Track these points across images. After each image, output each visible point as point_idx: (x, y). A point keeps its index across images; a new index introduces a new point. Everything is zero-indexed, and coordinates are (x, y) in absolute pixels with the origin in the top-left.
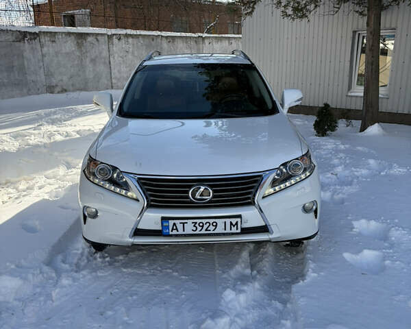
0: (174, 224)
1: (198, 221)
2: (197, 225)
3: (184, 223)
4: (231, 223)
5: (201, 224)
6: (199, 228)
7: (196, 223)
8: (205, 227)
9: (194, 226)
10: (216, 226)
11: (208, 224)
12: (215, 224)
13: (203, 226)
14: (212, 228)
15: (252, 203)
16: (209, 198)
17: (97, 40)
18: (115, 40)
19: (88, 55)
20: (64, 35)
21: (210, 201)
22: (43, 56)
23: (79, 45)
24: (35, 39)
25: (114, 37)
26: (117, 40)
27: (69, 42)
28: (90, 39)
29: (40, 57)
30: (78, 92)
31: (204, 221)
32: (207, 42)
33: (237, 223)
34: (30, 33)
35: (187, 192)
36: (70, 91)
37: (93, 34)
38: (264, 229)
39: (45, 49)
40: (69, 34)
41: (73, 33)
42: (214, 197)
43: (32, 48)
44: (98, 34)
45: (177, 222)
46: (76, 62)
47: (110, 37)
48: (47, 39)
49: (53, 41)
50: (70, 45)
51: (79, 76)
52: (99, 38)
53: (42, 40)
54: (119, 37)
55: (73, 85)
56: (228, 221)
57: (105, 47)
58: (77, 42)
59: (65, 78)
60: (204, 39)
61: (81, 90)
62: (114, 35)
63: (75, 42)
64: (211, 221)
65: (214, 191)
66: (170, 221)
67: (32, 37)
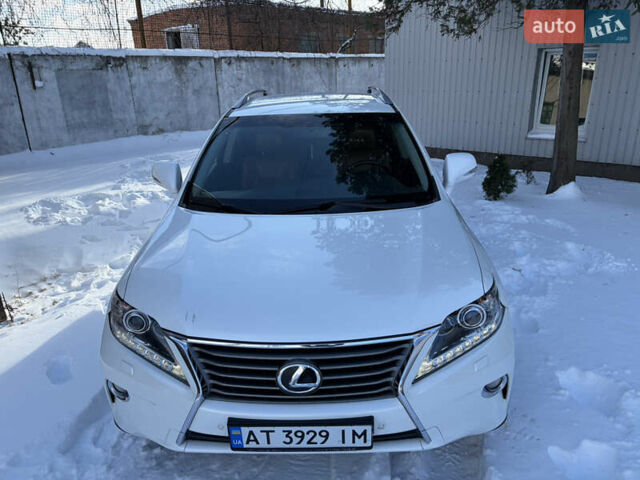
0: (251, 433)
1: (294, 429)
2: (292, 435)
3: (268, 432)
4: (354, 433)
5: (299, 434)
6: (297, 440)
7: (290, 432)
8: (307, 438)
9: (287, 436)
10: (327, 437)
11: (312, 434)
12: (324, 434)
13: (302, 437)
14: (318, 439)
15: (392, 392)
16: (312, 387)
17: (201, 66)
18: (224, 65)
19: (191, 84)
20: (158, 60)
21: (317, 392)
22: (132, 87)
23: (178, 73)
24: (121, 65)
25: (223, 61)
26: (226, 65)
27: (165, 68)
28: (191, 64)
29: (129, 90)
30: (178, 133)
31: (305, 429)
32: (341, 63)
33: (364, 433)
34: (115, 58)
35: (275, 374)
36: (168, 131)
37: (195, 58)
39: (134, 78)
40: (165, 58)
41: (170, 57)
42: (323, 383)
43: (118, 77)
44: (201, 58)
46: (175, 94)
47: (217, 61)
48: (137, 65)
49: (145, 68)
50: (166, 73)
51: (179, 112)
52: (204, 62)
53: (131, 67)
54: (229, 61)
55: (171, 123)
56: (349, 430)
57: (211, 74)
58: (176, 69)
59: (162, 116)
60: (337, 60)
61: (182, 129)
62: (222, 58)
63: (173, 69)
64: (317, 429)
65: (323, 373)
66: (243, 429)
67: (118, 63)
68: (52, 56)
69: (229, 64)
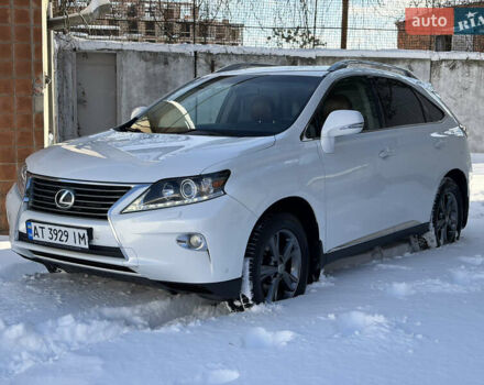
38: (116, 252)
45: (38, 225)
68: (237, 55)
69: (453, 68)
